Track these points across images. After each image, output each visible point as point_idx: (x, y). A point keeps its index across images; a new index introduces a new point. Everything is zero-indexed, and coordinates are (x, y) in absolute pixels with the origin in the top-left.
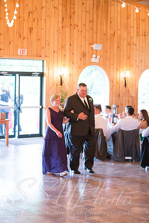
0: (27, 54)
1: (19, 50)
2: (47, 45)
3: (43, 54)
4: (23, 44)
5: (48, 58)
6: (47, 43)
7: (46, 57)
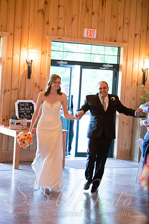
0: (97, 37)
1: (86, 30)
2: (126, 25)
3: (119, 38)
4: (91, 21)
5: (126, 45)
6: (126, 21)
7: (124, 42)
